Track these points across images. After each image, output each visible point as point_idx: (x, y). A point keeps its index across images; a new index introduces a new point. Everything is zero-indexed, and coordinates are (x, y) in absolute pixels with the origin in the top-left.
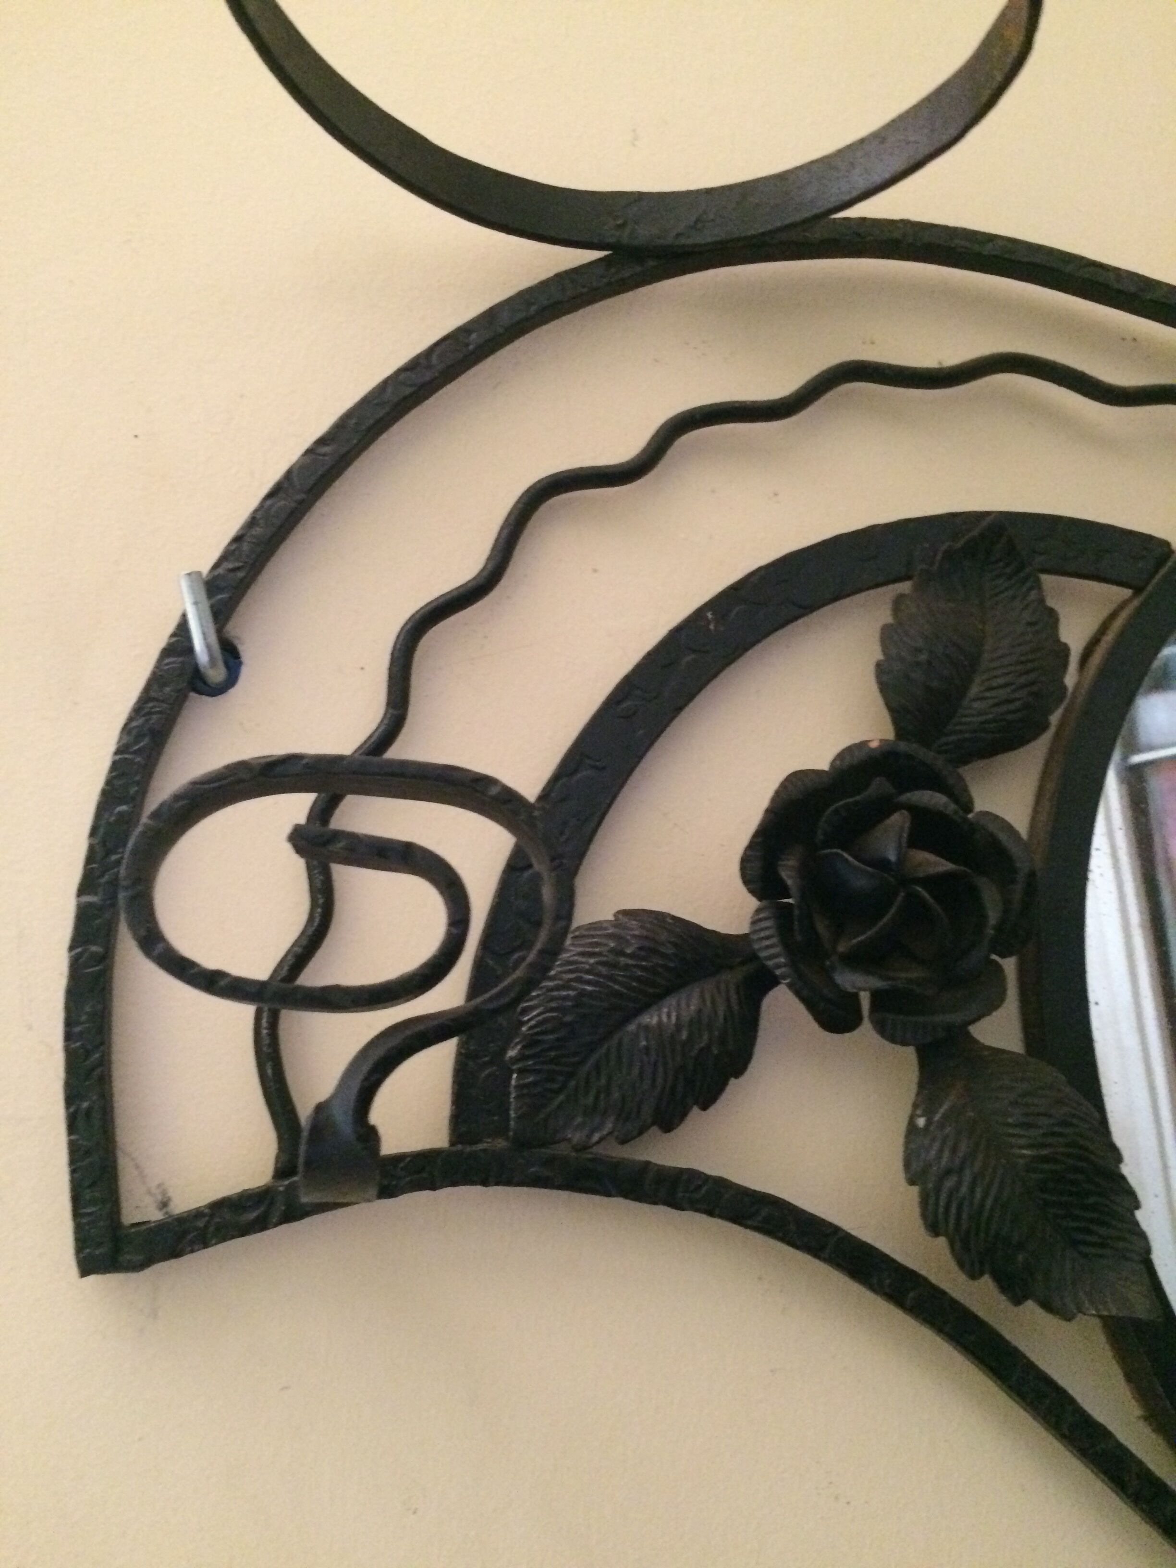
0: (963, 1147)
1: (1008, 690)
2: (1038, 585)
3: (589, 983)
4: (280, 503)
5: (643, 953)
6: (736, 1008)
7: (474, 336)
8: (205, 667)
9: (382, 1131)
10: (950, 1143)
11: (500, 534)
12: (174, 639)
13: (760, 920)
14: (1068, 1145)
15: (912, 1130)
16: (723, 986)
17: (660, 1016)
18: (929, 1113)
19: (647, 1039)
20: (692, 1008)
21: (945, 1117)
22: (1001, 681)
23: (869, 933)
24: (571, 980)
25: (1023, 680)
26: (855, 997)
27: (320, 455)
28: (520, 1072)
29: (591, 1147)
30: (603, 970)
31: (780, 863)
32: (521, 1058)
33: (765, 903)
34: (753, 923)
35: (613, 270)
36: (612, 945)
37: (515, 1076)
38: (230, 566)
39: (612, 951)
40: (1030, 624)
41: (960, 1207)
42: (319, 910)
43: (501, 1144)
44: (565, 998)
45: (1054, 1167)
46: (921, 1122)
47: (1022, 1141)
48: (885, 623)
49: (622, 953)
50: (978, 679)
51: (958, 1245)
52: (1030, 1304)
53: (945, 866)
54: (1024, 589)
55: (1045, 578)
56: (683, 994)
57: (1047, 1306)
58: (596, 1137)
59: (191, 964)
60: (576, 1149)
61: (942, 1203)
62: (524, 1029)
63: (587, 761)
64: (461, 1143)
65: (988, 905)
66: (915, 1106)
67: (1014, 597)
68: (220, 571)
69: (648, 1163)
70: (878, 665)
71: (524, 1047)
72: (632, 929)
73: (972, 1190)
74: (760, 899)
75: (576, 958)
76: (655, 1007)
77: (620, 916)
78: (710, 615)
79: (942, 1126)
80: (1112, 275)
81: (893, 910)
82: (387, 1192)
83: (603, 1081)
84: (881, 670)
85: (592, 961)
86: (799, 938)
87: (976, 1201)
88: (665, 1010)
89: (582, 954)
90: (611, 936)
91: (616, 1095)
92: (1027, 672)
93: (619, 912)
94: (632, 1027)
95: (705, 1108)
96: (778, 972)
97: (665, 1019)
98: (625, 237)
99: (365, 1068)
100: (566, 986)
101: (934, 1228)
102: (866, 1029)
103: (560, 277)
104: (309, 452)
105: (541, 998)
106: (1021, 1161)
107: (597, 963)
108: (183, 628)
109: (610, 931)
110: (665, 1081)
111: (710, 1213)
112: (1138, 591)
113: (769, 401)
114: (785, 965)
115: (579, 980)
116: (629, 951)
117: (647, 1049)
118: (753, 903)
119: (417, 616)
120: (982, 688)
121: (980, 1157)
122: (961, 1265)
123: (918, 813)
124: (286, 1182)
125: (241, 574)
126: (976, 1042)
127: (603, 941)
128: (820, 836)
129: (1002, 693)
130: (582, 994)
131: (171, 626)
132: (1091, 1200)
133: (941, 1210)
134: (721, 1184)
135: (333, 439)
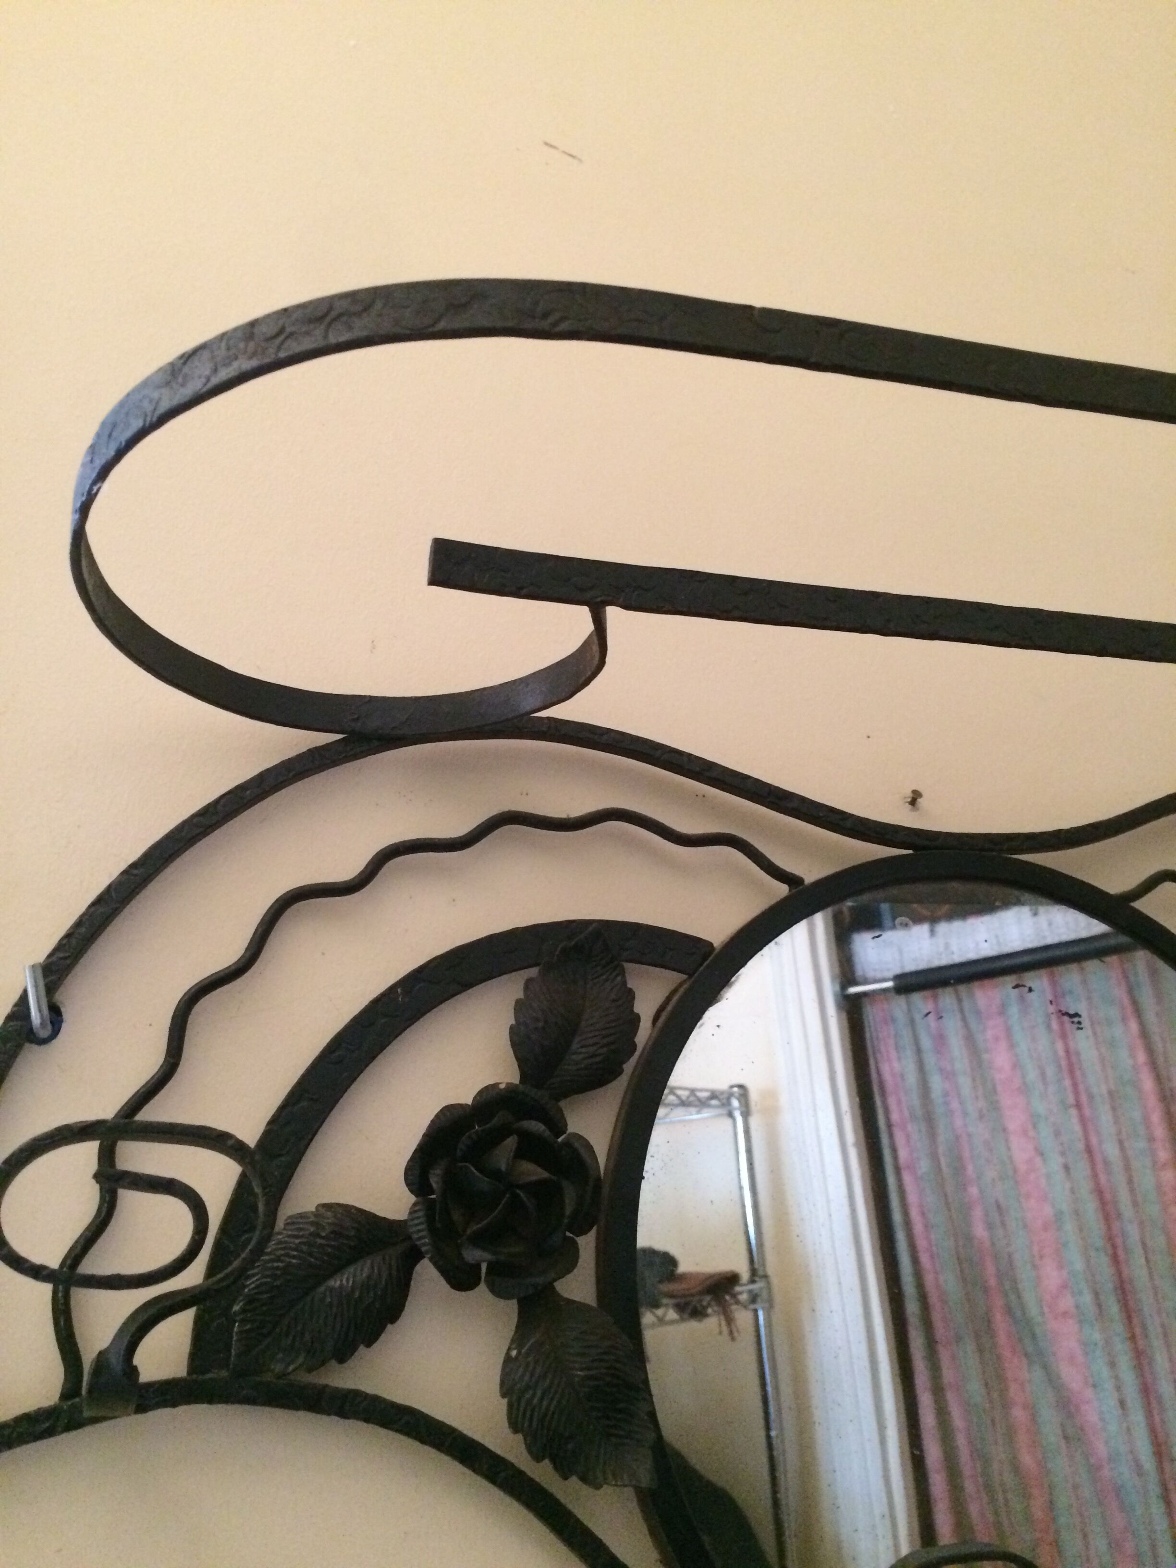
0: (539, 1370)
1: (595, 1048)
2: (623, 972)
3: (294, 1257)
4: (101, 909)
5: (332, 1236)
6: (394, 1272)
7: (248, 792)
8: (37, 1028)
9: (140, 1369)
10: (530, 1368)
11: (257, 930)
12: (16, 1009)
13: (415, 1211)
14: (608, 1368)
15: (508, 1359)
16: (387, 1258)
17: (341, 1281)
18: (520, 1347)
19: (331, 1298)
20: (364, 1275)
21: (530, 1349)
22: (591, 1041)
23: (485, 1222)
24: (282, 1255)
25: (605, 1041)
26: (478, 1266)
27: (133, 875)
28: (242, 1321)
29: (289, 1374)
30: (305, 1248)
31: (432, 1171)
32: (243, 1311)
33: (420, 1199)
34: (410, 1213)
35: (348, 748)
36: (312, 1230)
37: (237, 1324)
38: (61, 955)
39: (311, 1234)
40: (614, 1001)
41: (533, 1410)
42: (106, 1205)
43: (224, 1373)
44: (277, 1268)
45: (596, 1383)
46: (514, 1353)
47: (577, 1366)
48: (520, 998)
49: (319, 1236)
50: (577, 1039)
51: (529, 1438)
52: (574, 1479)
53: (544, 1174)
54: (614, 974)
55: (628, 966)
56: (359, 1264)
57: (584, 1479)
58: (291, 1368)
59: (25, 1261)
60: (279, 1377)
61: (522, 1409)
62: (246, 1290)
63: (307, 1095)
64: (196, 1373)
65: (567, 1201)
66: (512, 1341)
67: (607, 980)
68: (54, 958)
69: (327, 1386)
70: (512, 1028)
71: (245, 1305)
72: (328, 1219)
73: (542, 1399)
74: (416, 1196)
75: (286, 1239)
76: (339, 1275)
77: (320, 1208)
78: (399, 990)
79: (528, 1354)
80: (685, 759)
81: (501, 1206)
82: (142, 1409)
83: (299, 1328)
84: (513, 1032)
85: (297, 1241)
86: (438, 1225)
87: (544, 1407)
88: (346, 1276)
89: (289, 1236)
90: (312, 1223)
91: (307, 1337)
92: (607, 1036)
93: (318, 1205)
94: (322, 1289)
95: (369, 1344)
96: (424, 1249)
97: (344, 1281)
98: (358, 726)
99: (133, 1329)
100: (278, 1259)
101: (515, 1425)
102: (482, 1287)
103: (311, 751)
104: (125, 872)
105: (260, 1268)
106: (576, 1379)
107: (300, 1243)
108: (24, 997)
109: (311, 1220)
110: (342, 1326)
111: (367, 1420)
112: (690, 976)
113: (451, 839)
114: (429, 1244)
115: (287, 1255)
116: (323, 1234)
117: (331, 1305)
118: (413, 1199)
119: (193, 990)
120: (578, 1046)
121: (550, 1376)
122: (530, 1452)
123: (525, 1137)
124: (69, 1403)
125: (68, 962)
126: (559, 1295)
127: (306, 1226)
128: (459, 1153)
129: (592, 1049)
130: (289, 1265)
131: (15, 997)
132: (621, 1405)
133: (521, 1414)
134: (376, 1400)
135: (143, 865)
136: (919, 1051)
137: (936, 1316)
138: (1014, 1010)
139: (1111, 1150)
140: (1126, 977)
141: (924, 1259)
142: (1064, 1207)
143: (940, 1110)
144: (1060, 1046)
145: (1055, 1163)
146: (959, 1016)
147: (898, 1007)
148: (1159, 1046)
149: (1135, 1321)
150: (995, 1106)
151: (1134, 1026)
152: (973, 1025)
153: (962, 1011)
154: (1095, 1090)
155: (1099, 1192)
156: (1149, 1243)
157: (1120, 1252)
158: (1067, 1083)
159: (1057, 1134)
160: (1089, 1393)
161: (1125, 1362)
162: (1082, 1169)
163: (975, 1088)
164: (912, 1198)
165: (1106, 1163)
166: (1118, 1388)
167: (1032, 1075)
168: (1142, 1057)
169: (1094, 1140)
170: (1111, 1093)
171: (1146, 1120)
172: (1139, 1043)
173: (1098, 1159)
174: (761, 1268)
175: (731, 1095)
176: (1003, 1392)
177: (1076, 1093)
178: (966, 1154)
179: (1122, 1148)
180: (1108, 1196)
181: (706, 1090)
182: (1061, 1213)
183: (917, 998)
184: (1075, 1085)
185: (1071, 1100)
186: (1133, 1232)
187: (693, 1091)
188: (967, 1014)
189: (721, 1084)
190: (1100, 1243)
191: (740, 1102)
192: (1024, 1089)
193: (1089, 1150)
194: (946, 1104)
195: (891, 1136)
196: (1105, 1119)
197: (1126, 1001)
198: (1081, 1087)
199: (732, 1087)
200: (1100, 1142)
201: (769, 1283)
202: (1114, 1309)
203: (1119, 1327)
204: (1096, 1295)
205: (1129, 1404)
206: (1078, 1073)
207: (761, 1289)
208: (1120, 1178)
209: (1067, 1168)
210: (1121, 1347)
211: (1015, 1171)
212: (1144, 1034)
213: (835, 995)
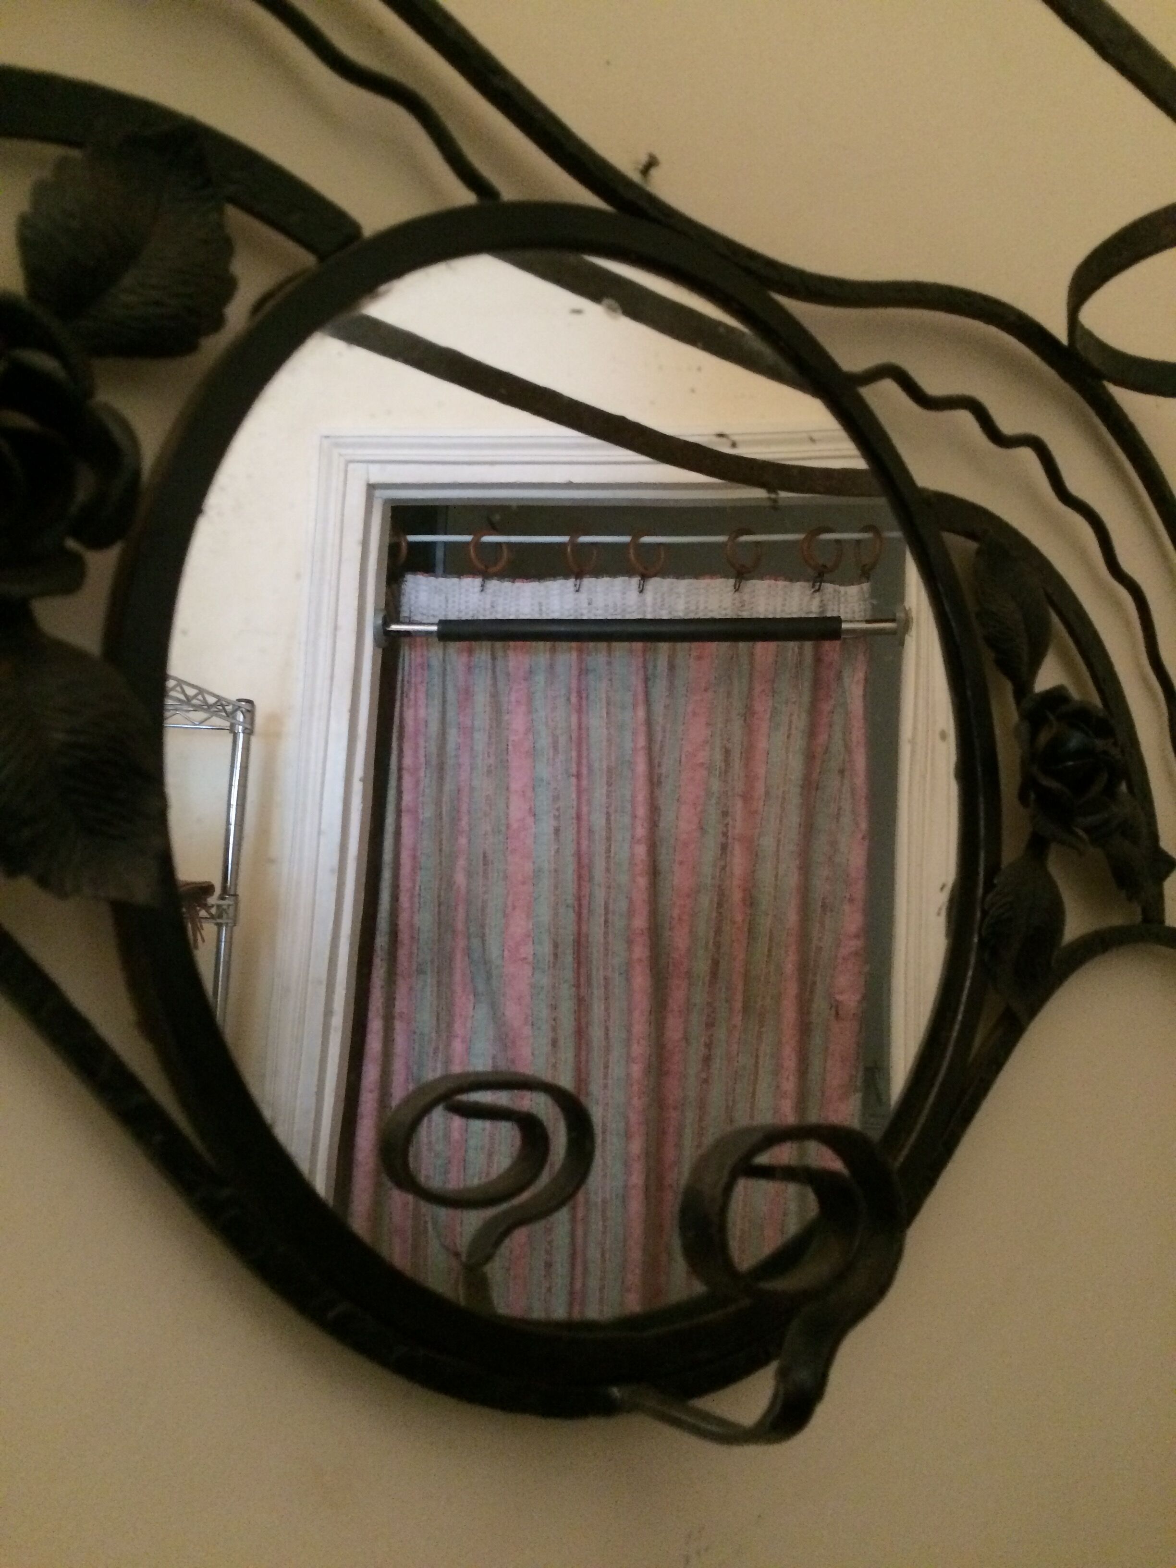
52: (26, 880)
126: (40, 629)
136: (444, 702)
137: (402, 953)
138: (540, 679)
139: (598, 820)
140: (645, 667)
141: (404, 899)
142: (546, 866)
143: (451, 762)
144: (574, 719)
145: (547, 825)
146: (490, 673)
147: (436, 653)
148: (659, 736)
149: (583, 971)
150: (504, 764)
151: (641, 713)
152: (501, 685)
153: (494, 672)
154: (596, 765)
155: (578, 855)
156: (611, 907)
157: (585, 911)
158: (574, 754)
159: (556, 798)
160: (527, 1031)
161: (567, 1007)
162: (569, 835)
163: (489, 744)
164: (407, 839)
165: (590, 831)
166: (554, 1029)
167: (544, 741)
168: (642, 741)
169: (585, 809)
170: (610, 770)
171: (634, 797)
172: (642, 729)
173: (584, 824)
174: (233, 888)
175: (237, 709)
176: (450, 1025)
177: (579, 764)
178: (464, 808)
179: (608, 820)
180: (585, 861)
181: (214, 695)
182: (540, 870)
183: (454, 647)
184: (579, 756)
185: (574, 770)
186: (600, 895)
187: (201, 691)
188: (498, 673)
189: (232, 694)
190: (571, 900)
191: (244, 717)
192: (533, 753)
193: (579, 817)
194: (457, 756)
195: (400, 778)
196: (599, 794)
197: (640, 689)
198: (584, 761)
199: (239, 700)
200: (589, 813)
201: (236, 904)
202: (568, 959)
203: (569, 974)
204: (556, 945)
205: (561, 1042)
206: (584, 747)
207: (229, 905)
208: (600, 848)
209: (557, 831)
210: (566, 992)
211: (508, 827)
212: (649, 723)
213: (375, 628)
